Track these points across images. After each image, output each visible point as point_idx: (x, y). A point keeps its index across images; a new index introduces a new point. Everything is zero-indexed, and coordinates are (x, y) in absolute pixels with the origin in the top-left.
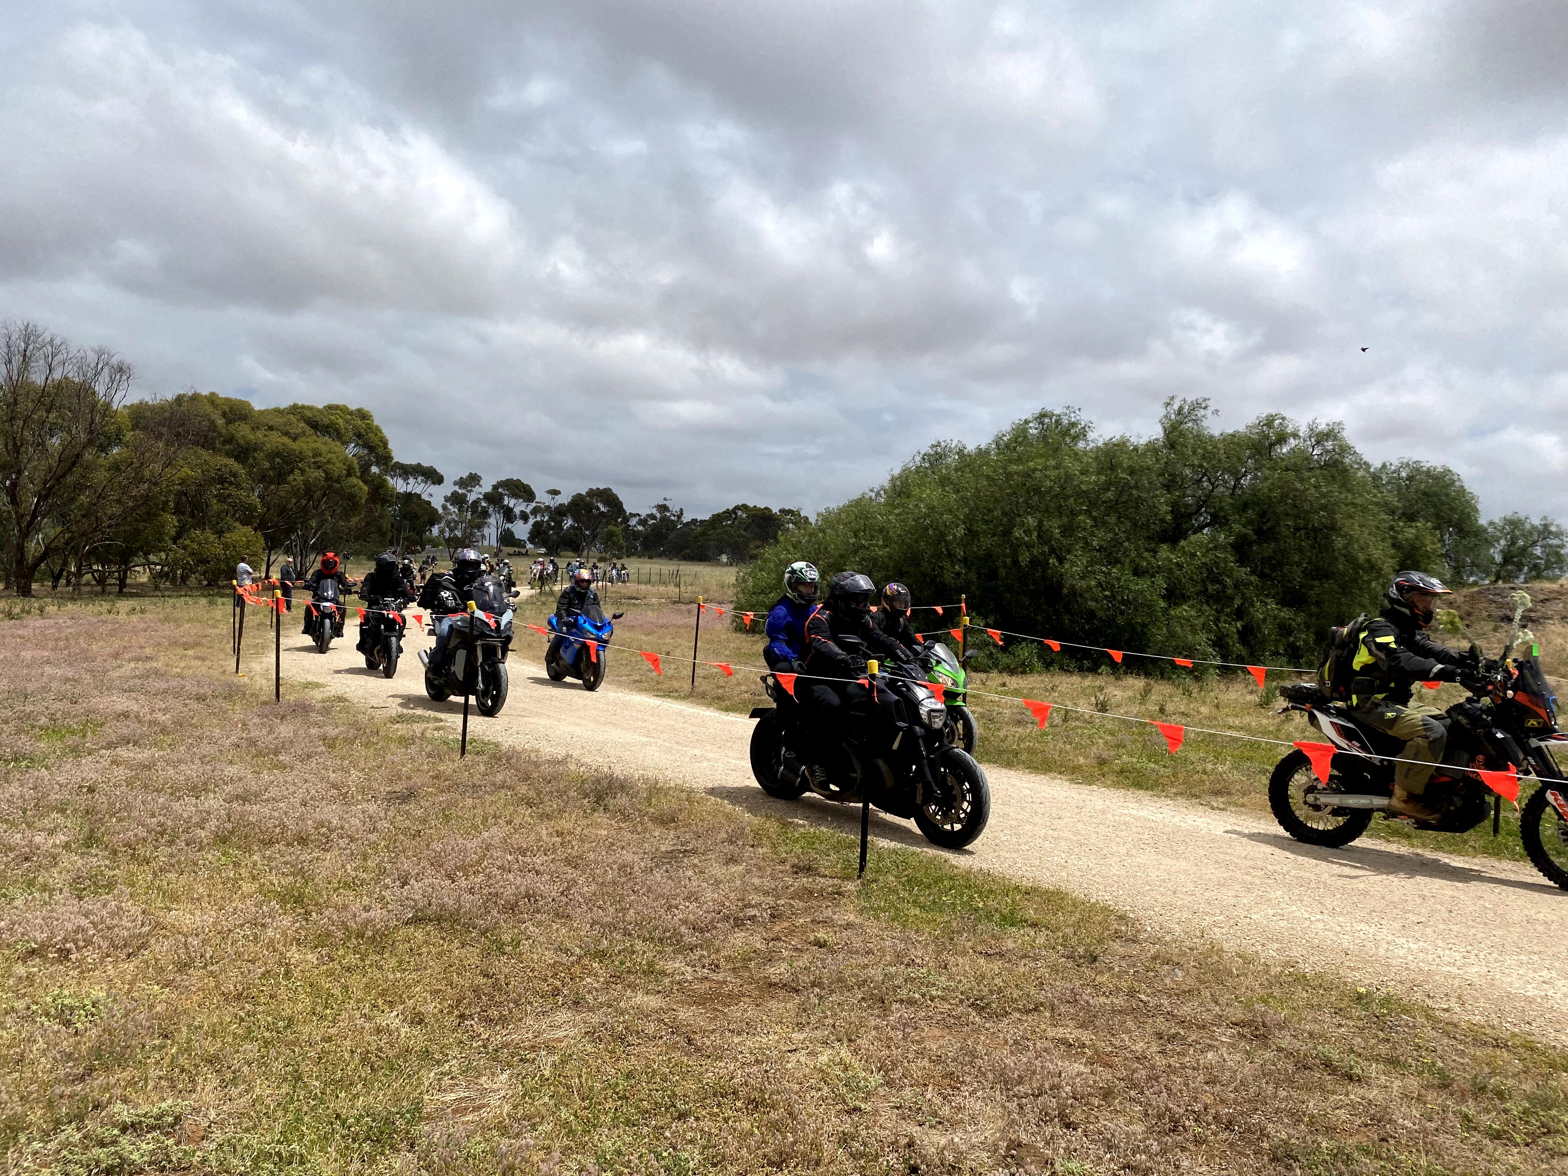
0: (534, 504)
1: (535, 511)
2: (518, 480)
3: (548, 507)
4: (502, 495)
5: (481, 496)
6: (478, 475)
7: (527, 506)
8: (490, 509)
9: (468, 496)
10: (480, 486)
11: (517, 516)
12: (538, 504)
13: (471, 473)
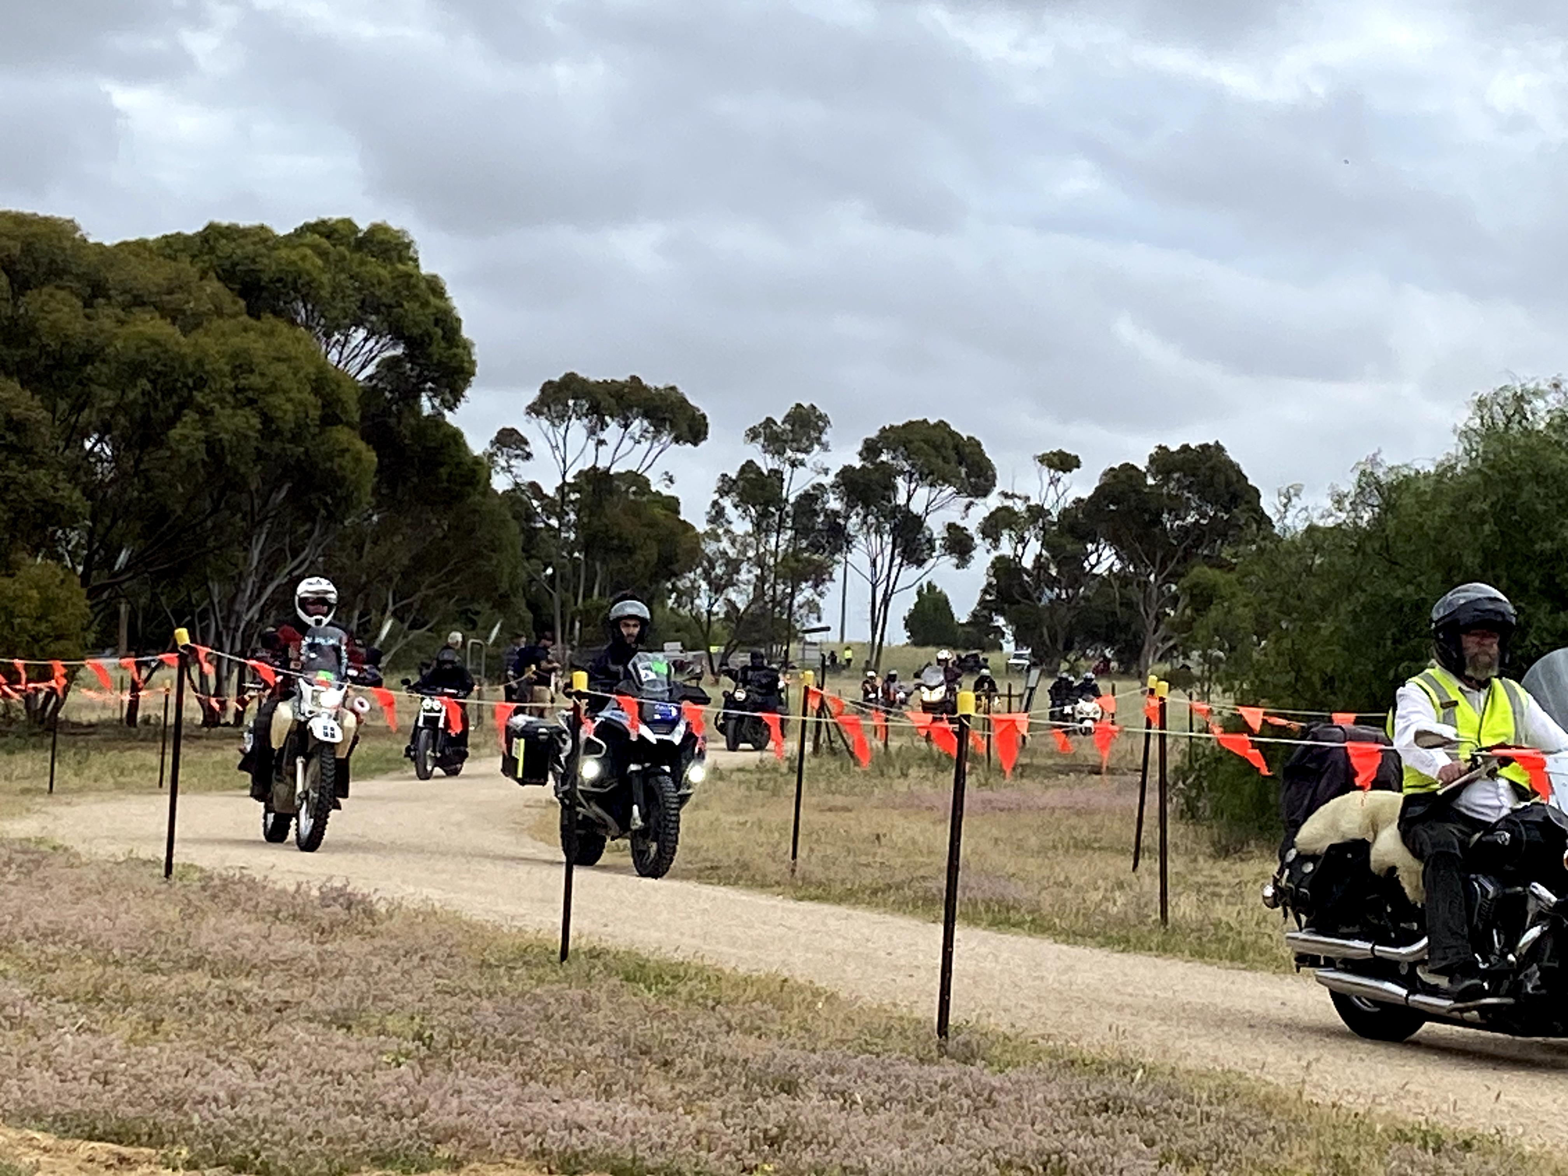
1: (995, 526)
2: (942, 425)
3: (1037, 513)
4: (888, 474)
5: (828, 480)
6: (821, 410)
7: (968, 507)
8: (854, 520)
9: (786, 477)
10: (825, 447)
11: (938, 543)
12: (1009, 503)
13: (799, 406)
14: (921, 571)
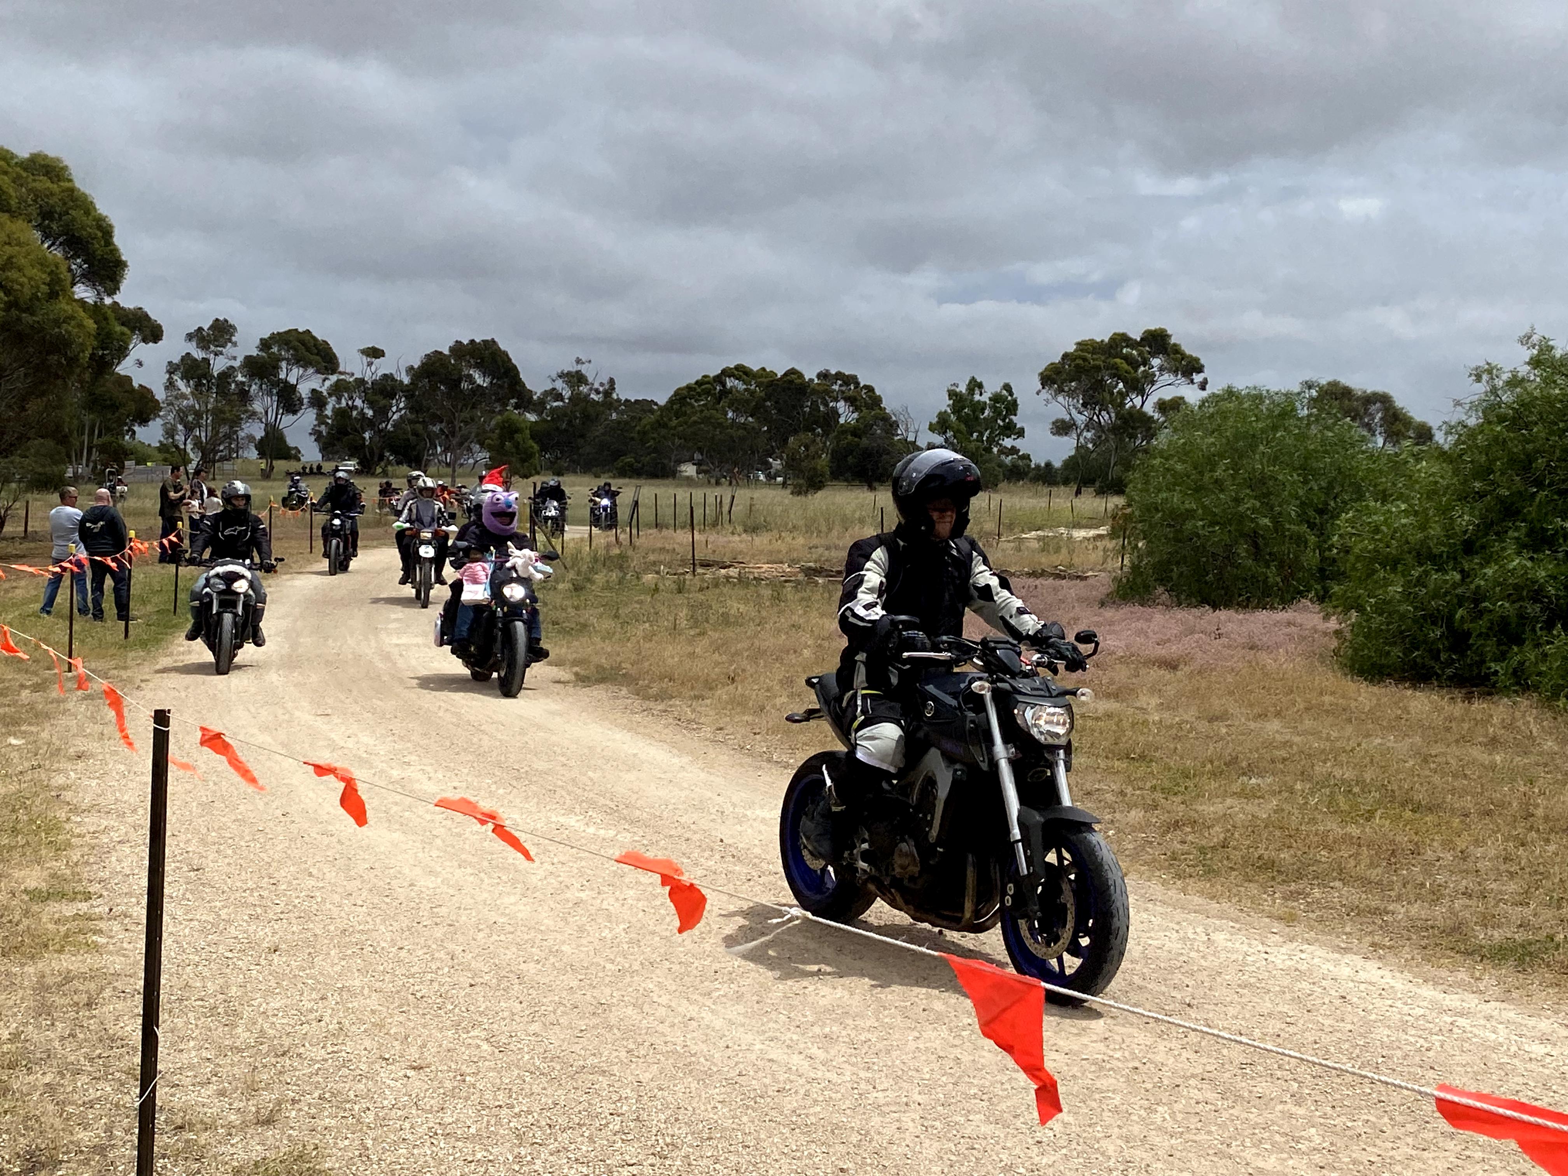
0: (334, 378)
1: (338, 389)
2: (307, 332)
3: (361, 382)
4: (276, 360)
5: (237, 364)
6: (231, 322)
7: (324, 380)
8: (254, 387)
9: (212, 362)
10: (235, 344)
11: (305, 401)
12: (343, 377)
13: (217, 320)
14: (295, 417)
